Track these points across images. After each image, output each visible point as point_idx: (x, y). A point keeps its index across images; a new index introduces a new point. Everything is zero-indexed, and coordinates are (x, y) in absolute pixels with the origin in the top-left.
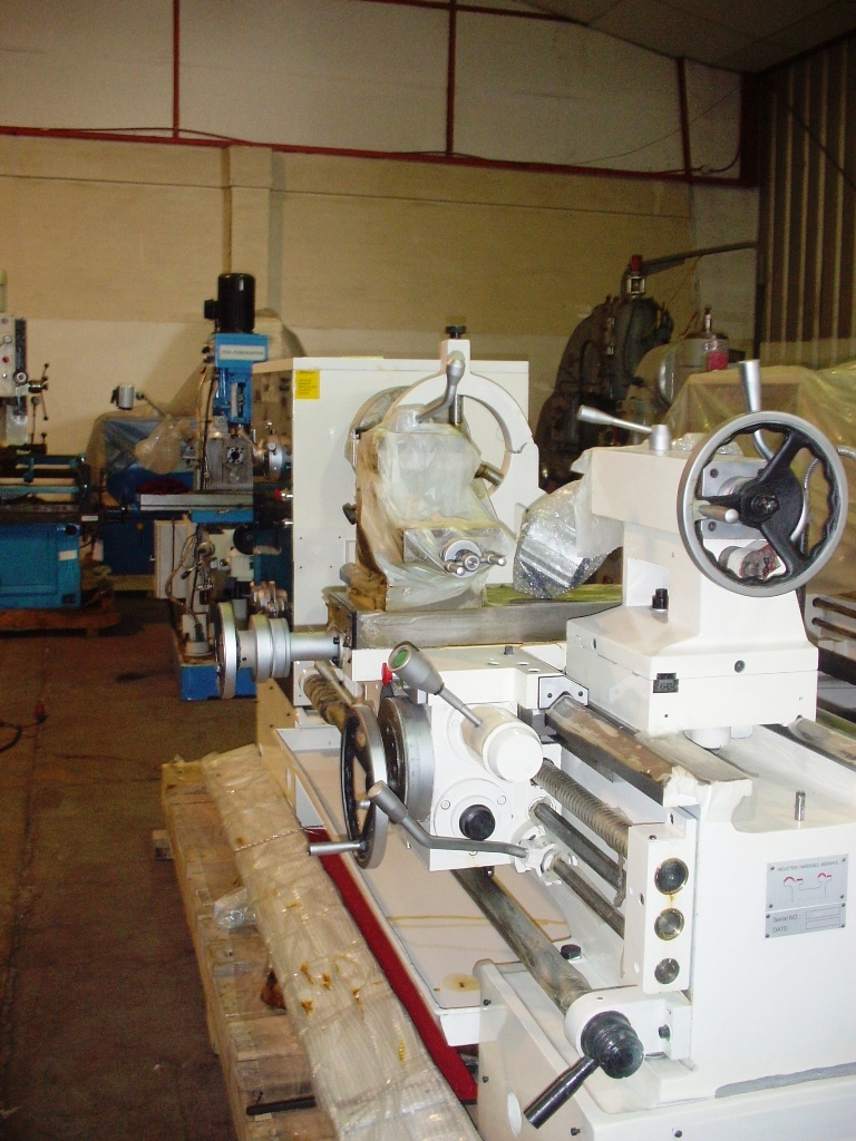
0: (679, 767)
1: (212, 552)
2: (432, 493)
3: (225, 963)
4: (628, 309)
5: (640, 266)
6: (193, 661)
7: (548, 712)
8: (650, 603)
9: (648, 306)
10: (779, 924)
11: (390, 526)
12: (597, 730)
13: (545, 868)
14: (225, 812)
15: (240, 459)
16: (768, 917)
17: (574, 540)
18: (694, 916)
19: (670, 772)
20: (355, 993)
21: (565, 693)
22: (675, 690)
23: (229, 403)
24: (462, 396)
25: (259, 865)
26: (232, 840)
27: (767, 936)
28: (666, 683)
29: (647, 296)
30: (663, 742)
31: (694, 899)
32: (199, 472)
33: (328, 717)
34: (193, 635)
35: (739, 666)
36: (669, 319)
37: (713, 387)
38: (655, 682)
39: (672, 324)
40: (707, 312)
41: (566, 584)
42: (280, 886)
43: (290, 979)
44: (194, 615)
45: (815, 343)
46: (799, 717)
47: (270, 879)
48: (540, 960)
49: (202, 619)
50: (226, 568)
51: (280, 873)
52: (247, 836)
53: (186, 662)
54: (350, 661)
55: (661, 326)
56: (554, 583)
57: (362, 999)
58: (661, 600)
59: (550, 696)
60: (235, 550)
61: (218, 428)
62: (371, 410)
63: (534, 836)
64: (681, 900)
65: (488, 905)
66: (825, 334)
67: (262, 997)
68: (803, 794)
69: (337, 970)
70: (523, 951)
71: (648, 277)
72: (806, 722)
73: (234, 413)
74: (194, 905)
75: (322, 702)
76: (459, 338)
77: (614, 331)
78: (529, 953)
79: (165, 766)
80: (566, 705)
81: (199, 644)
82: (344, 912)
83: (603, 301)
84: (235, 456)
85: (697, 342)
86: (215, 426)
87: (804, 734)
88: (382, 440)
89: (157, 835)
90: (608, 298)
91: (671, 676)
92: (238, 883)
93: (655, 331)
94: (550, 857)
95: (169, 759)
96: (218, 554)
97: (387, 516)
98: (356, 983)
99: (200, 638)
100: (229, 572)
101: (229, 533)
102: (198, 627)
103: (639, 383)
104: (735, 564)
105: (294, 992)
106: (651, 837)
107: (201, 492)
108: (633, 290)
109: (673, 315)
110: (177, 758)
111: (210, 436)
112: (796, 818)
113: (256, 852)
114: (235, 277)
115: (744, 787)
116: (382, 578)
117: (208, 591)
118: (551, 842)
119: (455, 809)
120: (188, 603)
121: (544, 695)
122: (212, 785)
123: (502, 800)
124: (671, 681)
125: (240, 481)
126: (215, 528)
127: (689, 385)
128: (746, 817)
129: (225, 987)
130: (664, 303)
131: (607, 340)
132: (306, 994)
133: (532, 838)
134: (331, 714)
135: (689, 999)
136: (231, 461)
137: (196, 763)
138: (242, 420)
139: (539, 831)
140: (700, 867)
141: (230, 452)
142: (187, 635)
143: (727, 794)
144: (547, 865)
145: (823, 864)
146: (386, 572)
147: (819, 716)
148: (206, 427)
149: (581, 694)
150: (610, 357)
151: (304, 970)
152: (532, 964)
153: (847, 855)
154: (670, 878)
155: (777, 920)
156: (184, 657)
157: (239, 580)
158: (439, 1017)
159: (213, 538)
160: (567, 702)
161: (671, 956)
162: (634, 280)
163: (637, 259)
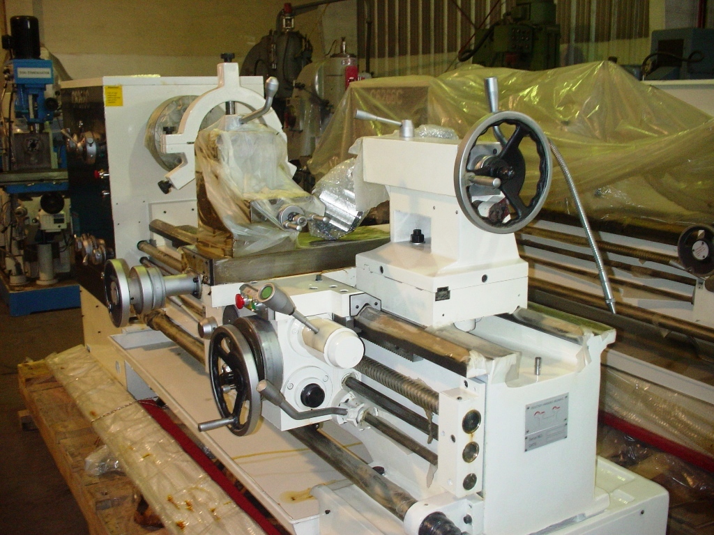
0: (473, 351)
1: (25, 212)
2: (259, 173)
3: (104, 501)
4: (284, 38)
5: (290, 10)
6: (17, 289)
7: (356, 318)
8: (409, 239)
9: (296, 36)
10: (533, 441)
11: (235, 198)
12: (401, 328)
13: (359, 420)
14: (75, 395)
15: (37, 147)
16: (526, 438)
17: (351, 200)
18: (484, 444)
19: (469, 355)
20: (213, 511)
21: (367, 304)
22: (448, 298)
23: (28, 109)
24: (234, 102)
25: (114, 429)
26: (87, 414)
27: (526, 450)
28: (443, 294)
29: (295, 30)
30: (444, 333)
31: (485, 434)
32: (7, 158)
33: (155, 327)
34: (14, 271)
35: (485, 278)
36: (310, 45)
37: (368, 90)
38: (437, 294)
39: (312, 47)
40: (343, 39)
41: (346, 230)
42: (134, 443)
43: (163, 508)
44: (14, 257)
45: (397, 59)
46: (518, 307)
47: (125, 439)
48: (372, 482)
49: (20, 260)
50: (37, 224)
51: (130, 433)
52: (98, 410)
53: (12, 290)
54: (210, 294)
55: (305, 50)
56: (339, 230)
57: (220, 516)
58: (418, 237)
59: (357, 307)
60: (42, 211)
61: (18, 126)
62: (165, 112)
63: (348, 400)
64: (477, 436)
65: (320, 448)
66: (403, 53)
67: (135, 520)
68: (540, 358)
69: (194, 498)
70: (357, 478)
71: (296, 17)
72: (522, 310)
73: (32, 116)
74: (65, 463)
75: (148, 316)
76: (231, 62)
77: (276, 53)
78: (362, 478)
79: (20, 365)
80: (369, 313)
81: (18, 277)
82: (187, 457)
83: (267, 34)
84: (33, 145)
85: (338, 59)
86: (16, 125)
87: (525, 318)
88: (220, 137)
89: (22, 414)
90: (271, 32)
91: (446, 289)
92: (98, 443)
93: (302, 53)
94: (362, 412)
95: (22, 360)
96: (30, 213)
97: (231, 190)
98: (212, 505)
99: (19, 272)
100: (39, 226)
101: (37, 200)
102: (18, 265)
103: (301, 87)
104: (484, 211)
105: (169, 517)
106: (458, 398)
107: (11, 172)
108: (286, 26)
109: (313, 43)
110: (27, 359)
111: (14, 132)
112: (536, 374)
113: (108, 421)
114: (23, 19)
115: (511, 359)
116: (228, 235)
117: (23, 241)
118: (362, 403)
119: (297, 389)
120: (7, 249)
121: (353, 306)
122: (59, 376)
123: (326, 378)
124: (446, 292)
125: (38, 163)
126: (27, 197)
127: (351, 89)
128: (512, 377)
129: (107, 517)
130: (306, 35)
131: (272, 59)
132: (178, 518)
133: (347, 401)
134: (157, 324)
135: (482, 496)
136: (30, 149)
137: (41, 361)
138: (37, 120)
139: (350, 395)
140: (487, 413)
141: (29, 143)
142: (10, 271)
143: (502, 364)
144: (360, 418)
145: (555, 401)
146: (233, 230)
147: (529, 306)
148: (10, 126)
149: (376, 304)
150: (274, 70)
151: (170, 500)
152: (366, 485)
153: (568, 393)
154: (471, 422)
155: (531, 439)
156: (10, 286)
157: (47, 231)
158: (292, 525)
159: (26, 204)
160: (369, 310)
161: (472, 472)
162: (286, 20)
163: (288, 5)
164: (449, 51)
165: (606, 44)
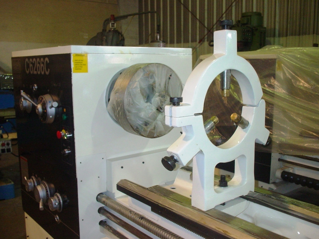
4: (111, 34)
5: (114, 19)
9: (117, 33)
55: (121, 40)
71: (117, 22)
77: (106, 41)
85: (156, 44)
90: (103, 30)
109: (124, 36)
130: (121, 32)
162: (112, 23)
163: (113, 16)
164: (192, 41)
165: (284, 38)
